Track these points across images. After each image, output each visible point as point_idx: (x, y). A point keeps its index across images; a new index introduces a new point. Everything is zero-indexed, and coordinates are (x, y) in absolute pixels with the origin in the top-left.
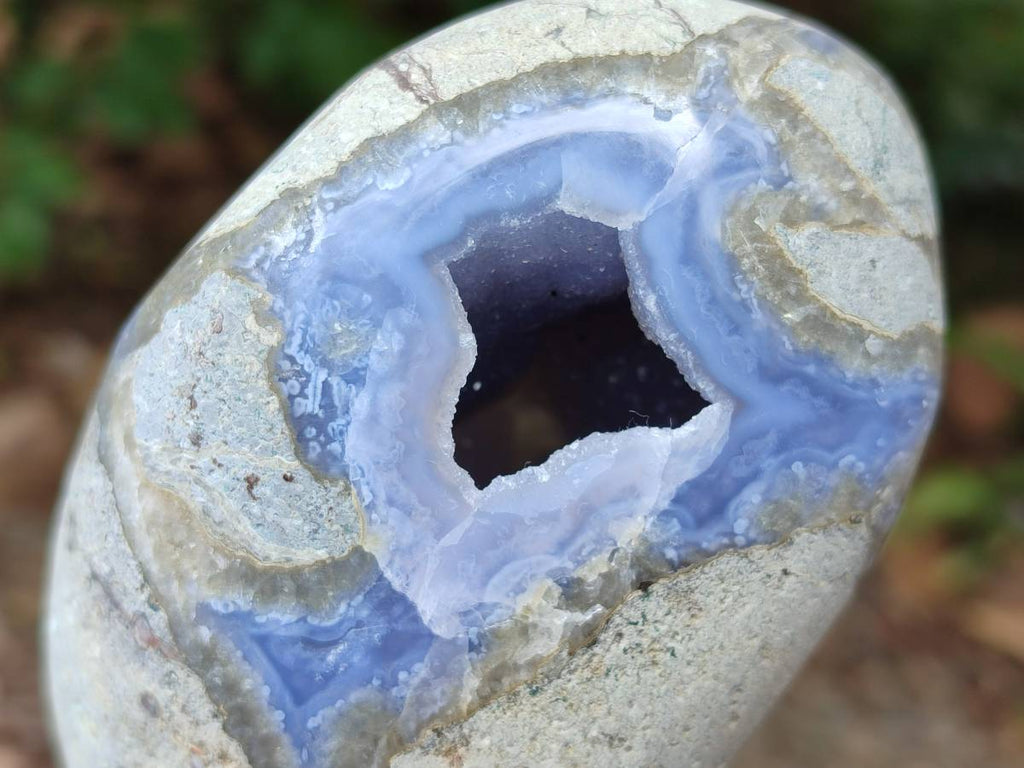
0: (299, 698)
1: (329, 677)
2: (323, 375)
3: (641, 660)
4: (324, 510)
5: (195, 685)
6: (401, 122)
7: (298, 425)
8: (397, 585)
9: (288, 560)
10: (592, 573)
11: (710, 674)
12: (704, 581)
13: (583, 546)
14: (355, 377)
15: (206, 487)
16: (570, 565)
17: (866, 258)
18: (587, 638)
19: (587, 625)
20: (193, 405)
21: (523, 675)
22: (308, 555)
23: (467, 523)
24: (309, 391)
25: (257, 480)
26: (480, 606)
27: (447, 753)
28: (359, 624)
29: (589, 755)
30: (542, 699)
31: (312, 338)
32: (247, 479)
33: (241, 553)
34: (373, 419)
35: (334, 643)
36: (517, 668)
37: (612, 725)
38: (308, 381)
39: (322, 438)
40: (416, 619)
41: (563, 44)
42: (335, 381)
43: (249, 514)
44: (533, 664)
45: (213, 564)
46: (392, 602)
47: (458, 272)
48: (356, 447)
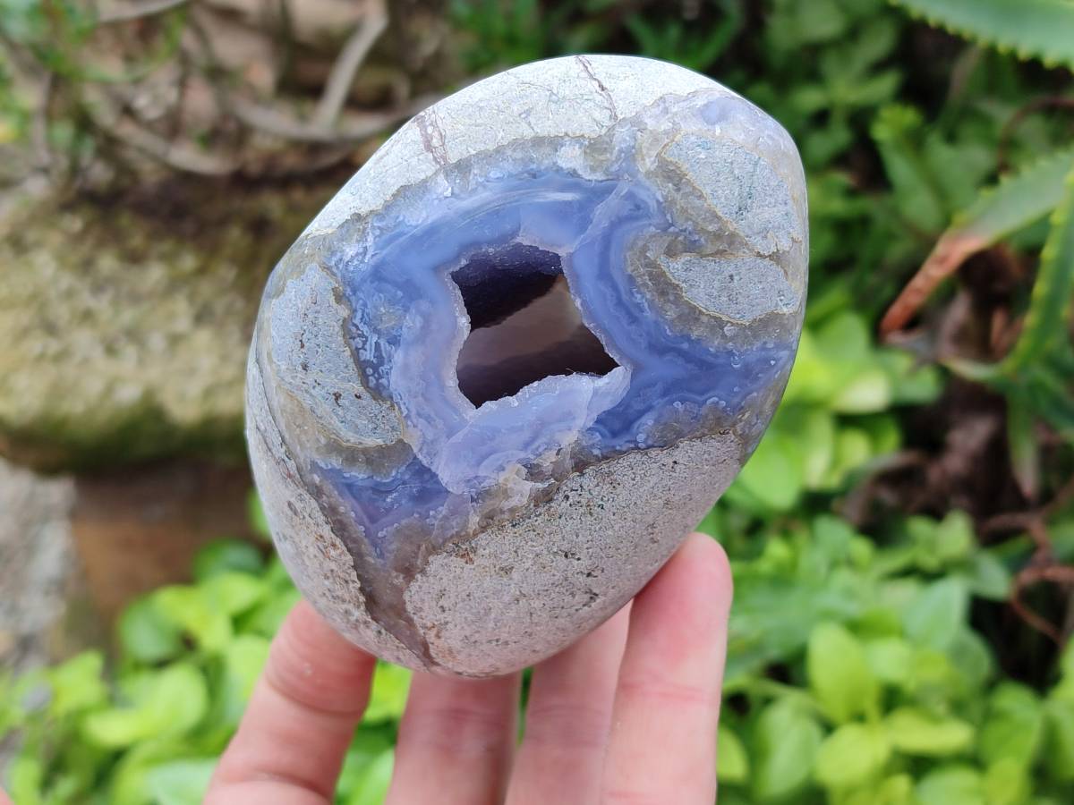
0: (373, 520)
1: (388, 511)
2: (375, 338)
3: (582, 510)
4: (379, 417)
5: (314, 504)
7: (362, 366)
8: (425, 462)
9: (361, 443)
10: (548, 461)
11: (629, 519)
12: (620, 467)
13: (539, 446)
14: (394, 341)
15: (311, 395)
16: (532, 457)
17: (727, 274)
18: (545, 498)
19: (544, 490)
20: (302, 346)
21: (506, 516)
22: (372, 441)
23: (465, 430)
24: (367, 347)
25: (340, 395)
26: (476, 477)
27: (463, 556)
28: (404, 483)
29: (553, 562)
30: (517, 530)
31: (368, 315)
32: (335, 394)
33: (335, 437)
34: (406, 367)
35: (390, 492)
36: (502, 512)
37: (566, 546)
38: (367, 341)
39: (376, 375)
40: (438, 482)
41: (529, 124)
42: (382, 342)
43: (337, 415)
44: (512, 510)
45: (318, 440)
46: (423, 472)
47: (456, 277)
48: (395, 381)
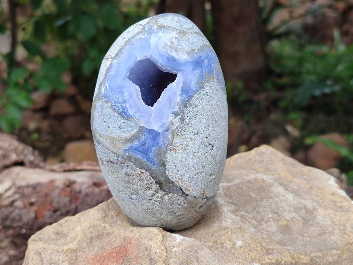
0: (146, 155)
1: (148, 148)
2: (120, 105)
3: (193, 118)
4: (132, 124)
5: (131, 164)
6: (110, 64)
7: (120, 114)
8: (149, 128)
9: (132, 135)
10: (176, 109)
11: (206, 115)
12: (194, 100)
13: (173, 106)
14: (125, 102)
15: (114, 132)
16: (173, 110)
17: (187, 40)
18: (183, 120)
19: (181, 117)
20: (105, 122)
21: (177, 131)
22: (134, 132)
23: (153, 113)
24: (119, 108)
25: (120, 126)
26: (163, 123)
27: (173, 150)
28: (148, 137)
29: (195, 138)
30: (182, 133)
31: (115, 101)
32: (119, 127)
33: (125, 138)
34: (131, 106)
35: (146, 142)
36: (175, 130)
37: (196, 131)
38: (118, 107)
39: (125, 114)
40: (155, 131)
41: (126, 39)
42: (122, 105)
43: (122, 132)
44: (177, 128)
45: (122, 143)
46: (151, 131)
47: (129, 78)
48: (131, 112)
